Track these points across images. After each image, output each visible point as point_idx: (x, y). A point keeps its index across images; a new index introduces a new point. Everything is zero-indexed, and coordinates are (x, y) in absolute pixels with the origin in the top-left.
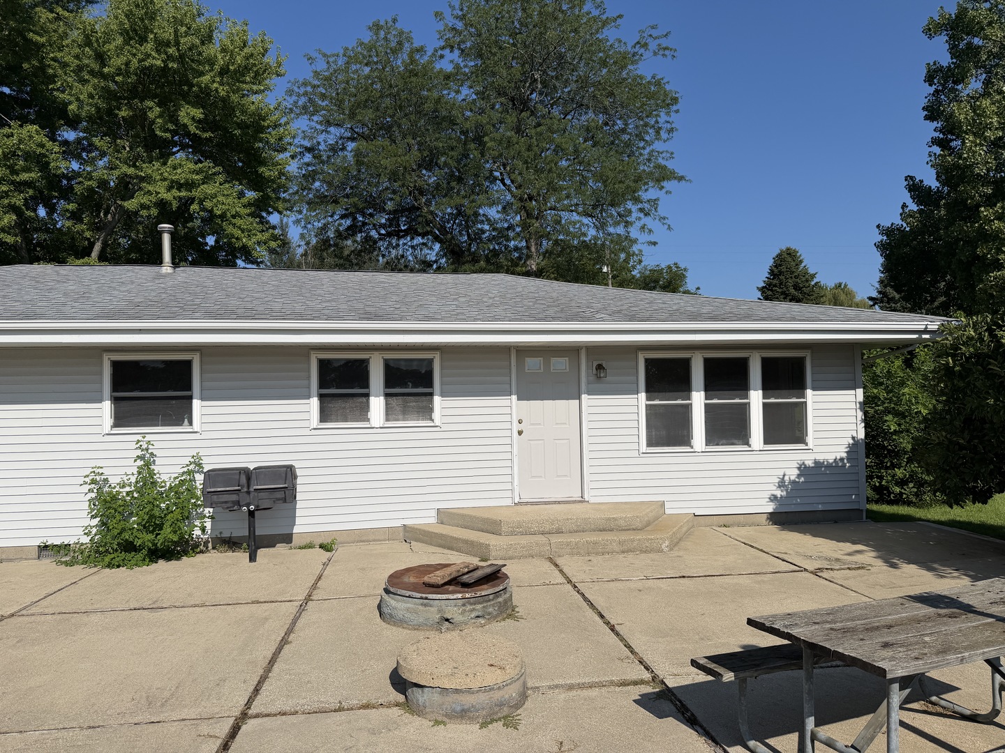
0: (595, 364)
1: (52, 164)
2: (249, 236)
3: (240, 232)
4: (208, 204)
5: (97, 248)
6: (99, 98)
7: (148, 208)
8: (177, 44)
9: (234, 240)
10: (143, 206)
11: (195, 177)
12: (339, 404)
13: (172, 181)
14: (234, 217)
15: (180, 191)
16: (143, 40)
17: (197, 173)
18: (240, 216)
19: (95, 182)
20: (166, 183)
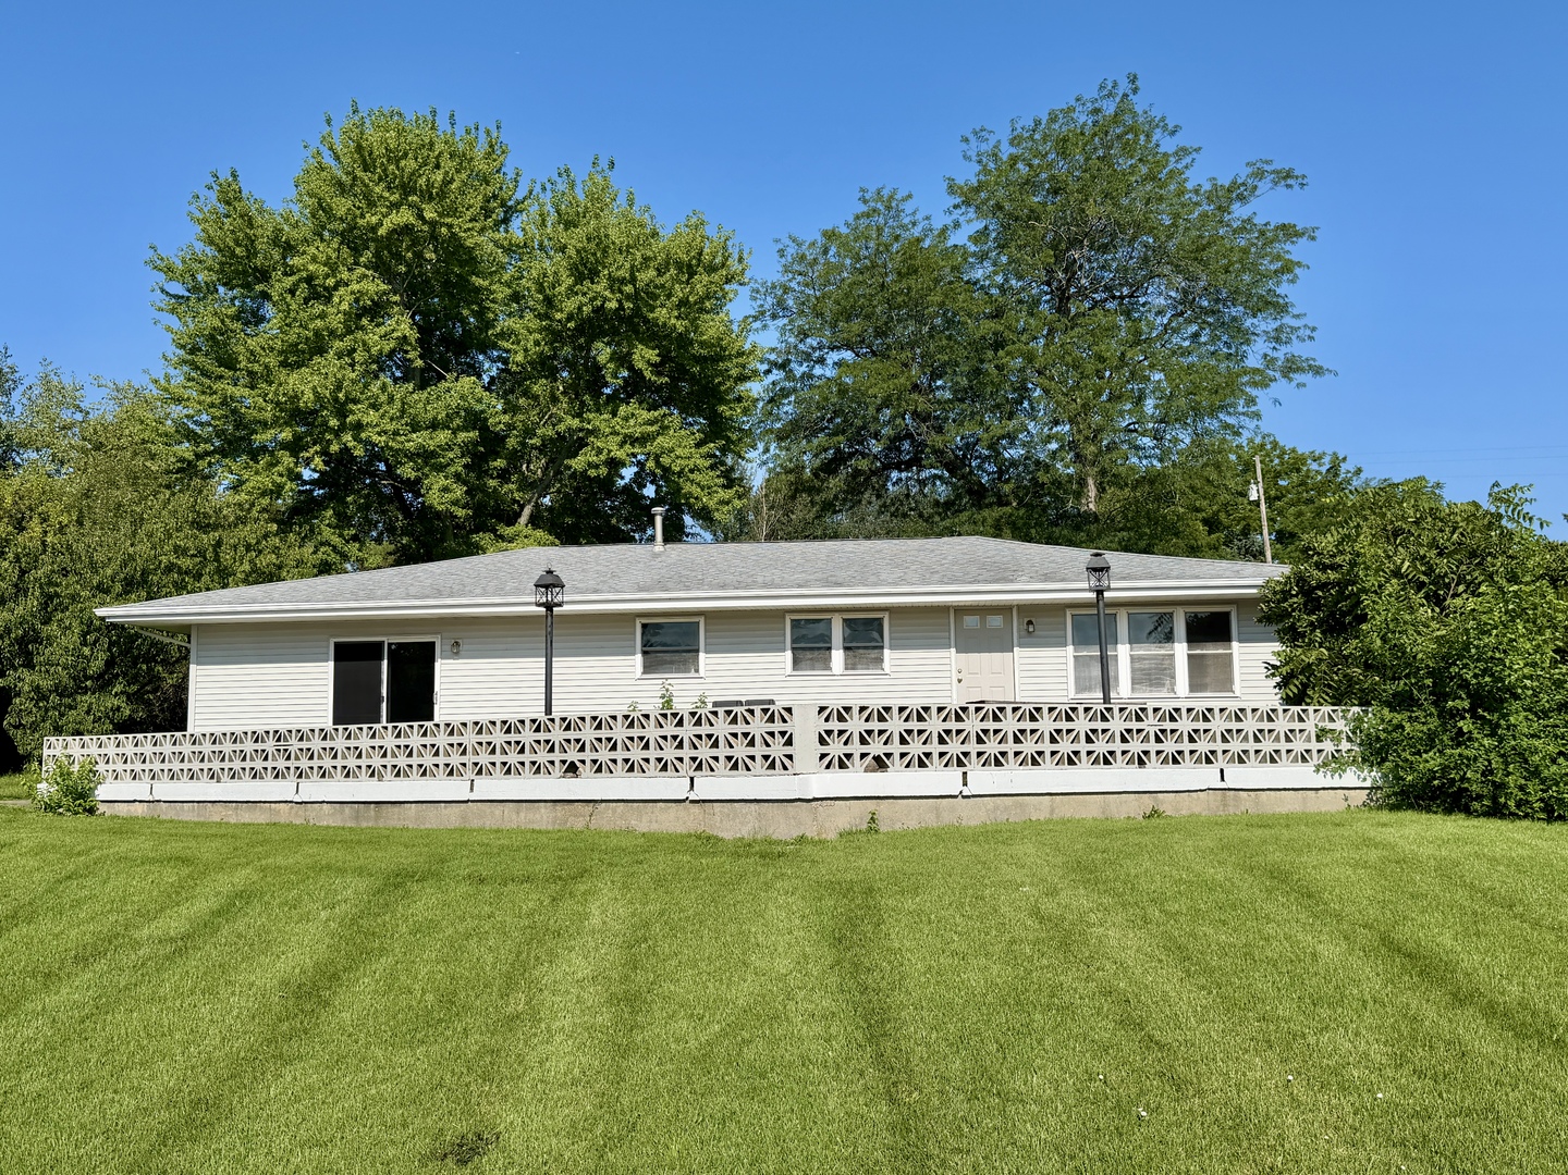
0: (1026, 620)
1: (490, 420)
2: (709, 494)
3: (699, 490)
4: (665, 460)
5: (527, 511)
6: (546, 344)
7: (597, 467)
8: (633, 280)
9: (692, 500)
10: (591, 465)
11: (651, 429)
12: (809, 655)
13: (626, 436)
14: (692, 471)
15: (633, 446)
16: (593, 275)
17: (651, 423)
18: (699, 470)
19: (539, 440)
20: (620, 438)
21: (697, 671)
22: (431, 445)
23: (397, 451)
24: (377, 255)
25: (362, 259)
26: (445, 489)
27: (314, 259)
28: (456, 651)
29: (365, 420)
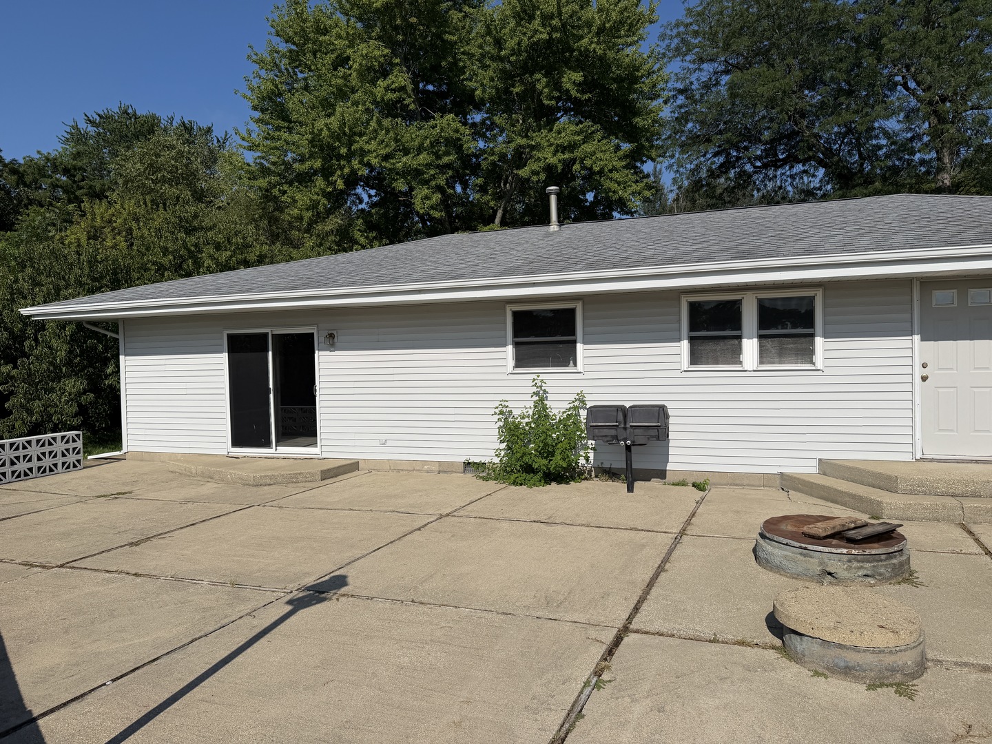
1: (464, 146)
2: (625, 188)
3: (616, 185)
4: (588, 162)
5: (499, 214)
6: (498, 80)
7: (538, 173)
8: (560, 14)
9: (611, 194)
10: (534, 173)
11: (577, 138)
12: (710, 346)
13: (558, 145)
14: (611, 171)
15: (564, 154)
16: (531, 18)
17: (578, 134)
18: (616, 170)
19: (496, 157)
20: (552, 148)
21: (575, 365)
22: (415, 164)
23: (390, 169)
24: (383, 29)
25: (373, 34)
26: (427, 198)
27: (339, 37)
28: (332, 342)
29: (367, 147)
